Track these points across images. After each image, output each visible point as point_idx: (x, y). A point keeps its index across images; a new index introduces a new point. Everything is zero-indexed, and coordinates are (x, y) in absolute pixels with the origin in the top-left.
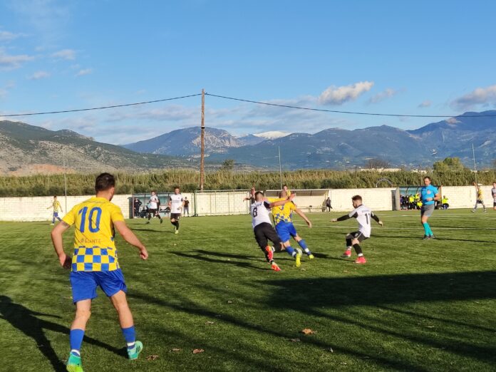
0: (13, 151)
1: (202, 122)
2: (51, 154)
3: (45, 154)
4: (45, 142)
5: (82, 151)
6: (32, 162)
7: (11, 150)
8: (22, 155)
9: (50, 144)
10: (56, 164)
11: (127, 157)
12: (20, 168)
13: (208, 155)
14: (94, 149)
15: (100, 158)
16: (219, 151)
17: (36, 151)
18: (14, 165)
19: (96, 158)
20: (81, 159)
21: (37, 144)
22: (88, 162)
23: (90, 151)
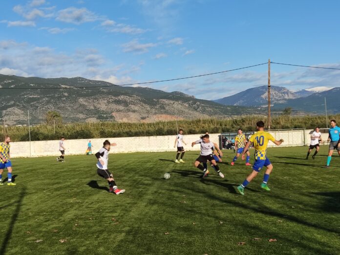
0: (143, 106)
1: (269, 82)
2: (167, 108)
3: (164, 108)
4: (163, 100)
5: (187, 105)
6: (155, 114)
7: (142, 106)
8: (149, 109)
9: (166, 101)
10: (170, 114)
11: (216, 108)
12: (148, 117)
13: (273, 105)
14: (195, 103)
15: (198, 110)
16: (281, 102)
17: (158, 107)
18: (144, 115)
19: (196, 110)
20: (187, 111)
21: (158, 101)
22: (191, 112)
23: (192, 105)
